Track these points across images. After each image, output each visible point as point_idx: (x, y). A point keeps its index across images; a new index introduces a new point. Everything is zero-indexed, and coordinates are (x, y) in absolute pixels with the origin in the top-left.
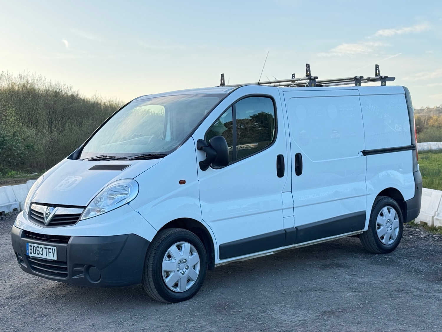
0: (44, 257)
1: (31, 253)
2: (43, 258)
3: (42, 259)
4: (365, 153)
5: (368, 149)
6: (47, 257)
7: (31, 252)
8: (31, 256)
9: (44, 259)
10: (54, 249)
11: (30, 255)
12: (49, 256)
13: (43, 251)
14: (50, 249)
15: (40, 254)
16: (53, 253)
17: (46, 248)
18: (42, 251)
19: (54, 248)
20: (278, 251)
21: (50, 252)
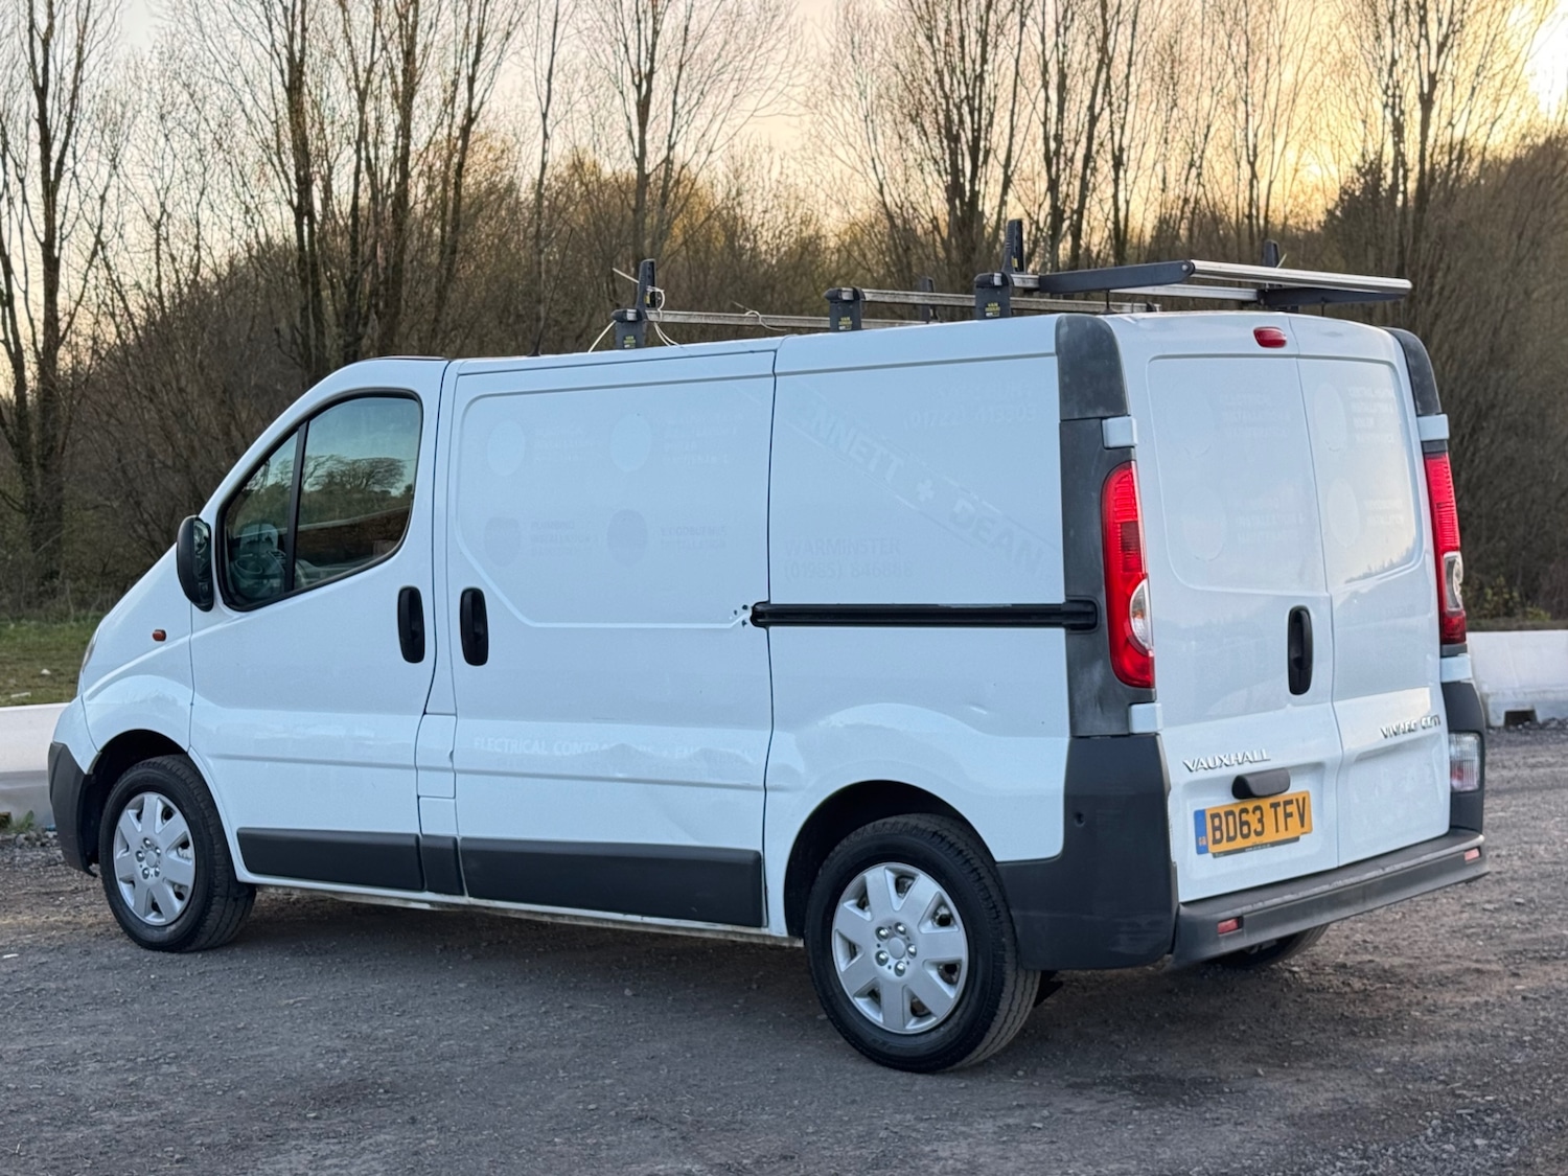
4: (766, 616)
5: (780, 598)
20: (448, 905)
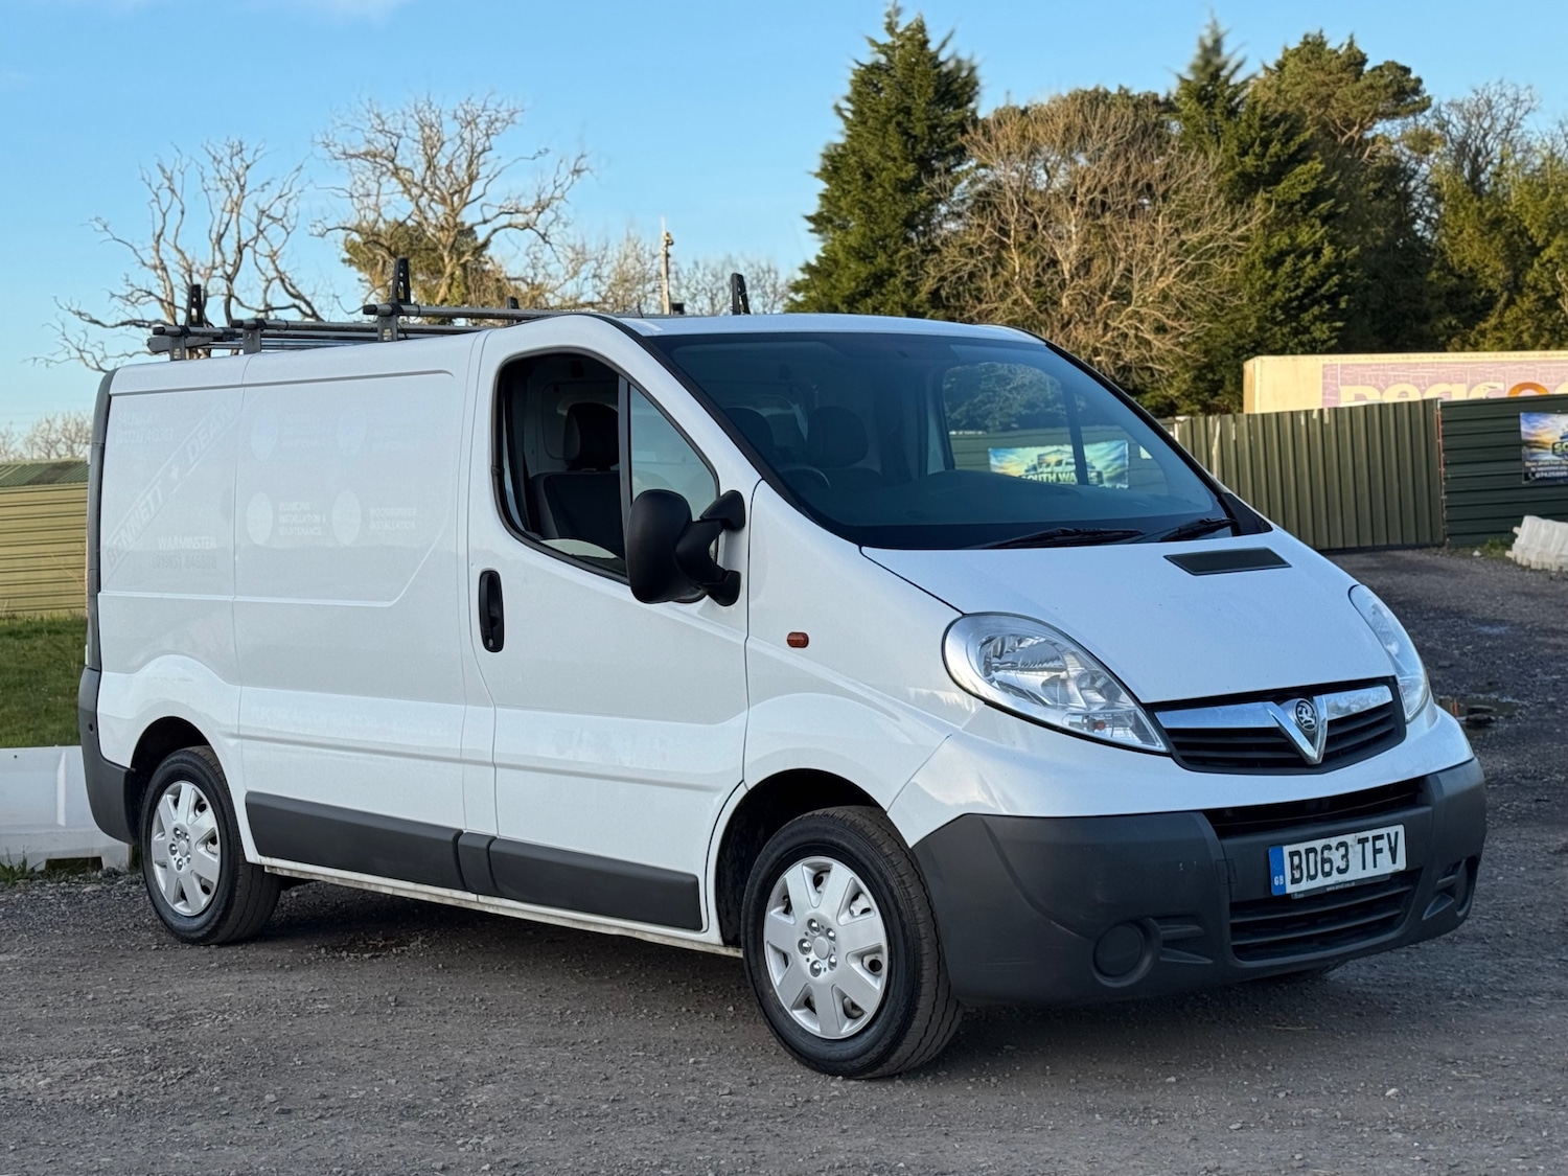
0: (1356, 873)
1: (1295, 881)
2: (1349, 882)
3: (1342, 887)
6: (1370, 872)
7: (1297, 876)
8: (1299, 893)
9: (1353, 884)
10: (1397, 833)
11: (1291, 889)
12: (1375, 866)
13: (1350, 857)
14: (1380, 837)
15: (1335, 872)
16: (1391, 848)
17: (1363, 841)
18: (1345, 856)
19: (1392, 830)
21: (1380, 851)
